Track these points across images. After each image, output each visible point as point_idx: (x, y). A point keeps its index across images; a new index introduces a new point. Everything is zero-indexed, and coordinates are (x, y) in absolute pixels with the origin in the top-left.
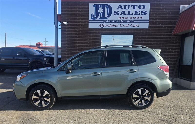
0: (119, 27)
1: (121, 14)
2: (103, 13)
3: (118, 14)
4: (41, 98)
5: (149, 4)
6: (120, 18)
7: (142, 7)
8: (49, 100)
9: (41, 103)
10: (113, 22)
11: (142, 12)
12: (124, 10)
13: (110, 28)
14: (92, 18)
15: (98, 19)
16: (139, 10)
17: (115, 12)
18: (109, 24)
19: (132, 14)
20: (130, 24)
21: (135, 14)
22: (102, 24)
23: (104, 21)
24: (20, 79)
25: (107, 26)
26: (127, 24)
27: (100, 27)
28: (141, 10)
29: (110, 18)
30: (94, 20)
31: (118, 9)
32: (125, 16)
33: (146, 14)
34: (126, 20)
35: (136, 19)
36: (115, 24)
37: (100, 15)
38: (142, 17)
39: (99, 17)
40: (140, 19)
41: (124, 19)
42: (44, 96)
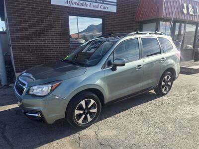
8: (95, 111)
9: (86, 118)
24: (52, 91)
42: (89, 107)
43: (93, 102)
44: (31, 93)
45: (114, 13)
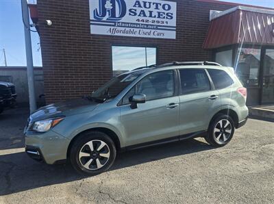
0: (137, 35)
1: (139, 15)
2: (113, 10)
3: (135, 14)
4: (95, 155)
5: (175, 4)
6: (138, 20)
7: (167, 7)
8: (107, 155)
9: (94, 163)
10: (128, 27)
11: (167, 14)
12: (143, 9)
13: (125, 35)
14: (95, 17)
15: (105, 19)
16: (164, 11)
17: (130, 10)
18: (123, 29)
19: (155, 17)
20: (153, 31)
21: (159, 17)
22: (112, 28)
23: (115, 23)
24: (52, 127)
25: (120, 32)
26: (148, 31)
27: (109, 34)
28: (166, 12)
29: (124, 20)
30: (99, 20)
31: (135, 6)
32: (145, 18)
33: (172, 18)
34: (147, 25)
35: (160, 24)
36: (132, 29)
37: (107, 13)
38: (167, 22)
39: (107, 16)
40: (165, 24)
41: (144, 23)
42: (98, 150)
43: (103, 144)
44: (34, 129)
45: (173, 40)
